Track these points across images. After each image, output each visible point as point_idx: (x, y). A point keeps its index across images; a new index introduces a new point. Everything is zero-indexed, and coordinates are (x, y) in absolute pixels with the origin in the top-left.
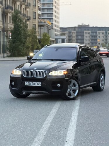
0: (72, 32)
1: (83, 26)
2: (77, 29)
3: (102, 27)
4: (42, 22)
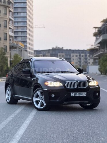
0: (46, 54)
1: (57, 49)
2: (51, 52)
3: (76, 50)
4: (15, 44)
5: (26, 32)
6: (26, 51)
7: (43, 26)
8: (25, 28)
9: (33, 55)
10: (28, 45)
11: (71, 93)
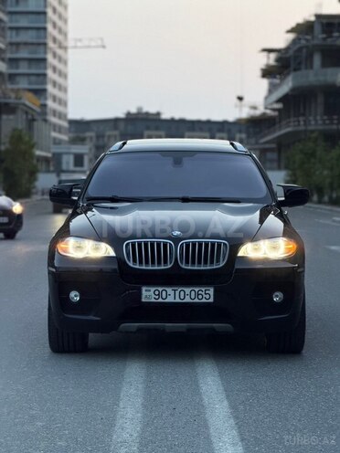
0: (108, 133)
1: (140, 116)
2: (122, 126)
3: (199, 122)
4: (10, 98)
5: (44, 60)
6: (45, 121)
7: (99, 43)
8: (42, 47)
9: (65, 134)
10: (50, 103)
11: (144, 289)
